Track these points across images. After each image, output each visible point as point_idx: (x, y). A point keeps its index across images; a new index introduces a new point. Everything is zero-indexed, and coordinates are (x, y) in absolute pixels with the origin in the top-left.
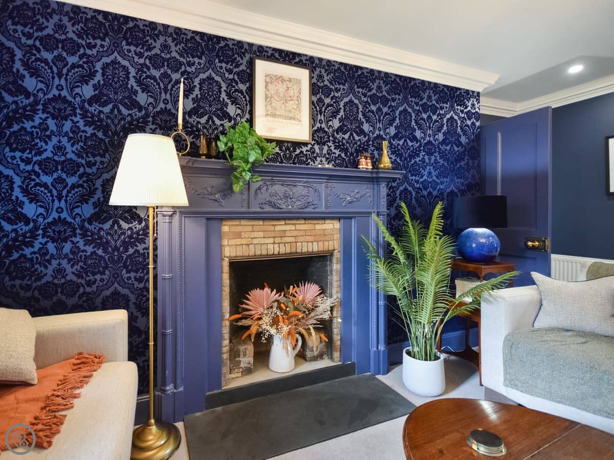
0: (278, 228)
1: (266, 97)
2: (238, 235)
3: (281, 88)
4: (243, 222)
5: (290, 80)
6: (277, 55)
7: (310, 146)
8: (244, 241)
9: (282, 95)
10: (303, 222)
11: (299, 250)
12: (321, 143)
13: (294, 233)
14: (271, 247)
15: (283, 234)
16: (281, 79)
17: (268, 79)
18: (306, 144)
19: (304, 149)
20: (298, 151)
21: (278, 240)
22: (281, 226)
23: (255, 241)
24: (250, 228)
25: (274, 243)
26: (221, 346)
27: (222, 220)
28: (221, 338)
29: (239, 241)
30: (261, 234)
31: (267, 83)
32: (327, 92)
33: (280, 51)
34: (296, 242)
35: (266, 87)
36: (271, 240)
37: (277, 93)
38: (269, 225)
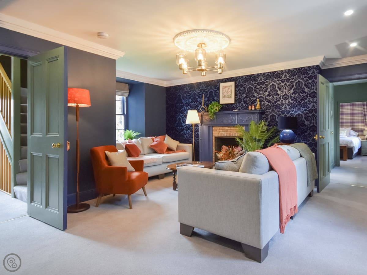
0: (226, 129)
1: (223, 93)
2: (216, 131)
3: (227, 89)
4: (218, 127)
5: (229, 86)
6: (227, 80)
7: (236, 104)
8: (218, 132)
9: (227, 91)
10: (233, 127)
11: (232, 135)
12: (239, 103)
13: (230, 130)
14: (224, 134)
15: (227, 131)
16: (227, 87)
17: (223, 88)
18: (234, 104)
19: (234, 105)
20: (232, 106)
21: (226, 132)
22: (227, 128)
23: (220, 132)
24: (219, 129)
25: (225, 133)
26: (212, 158)
27: (213, 127)
28: (212, 157)
29: (216, 132)
30: (221, 130)
31: (223, 89)
32: (241, 86)
33: (227, 79)
34: (231, 133)
35: (223, 90)
36: (224, 132)
37: (226, 91)
38: (223, 128)
